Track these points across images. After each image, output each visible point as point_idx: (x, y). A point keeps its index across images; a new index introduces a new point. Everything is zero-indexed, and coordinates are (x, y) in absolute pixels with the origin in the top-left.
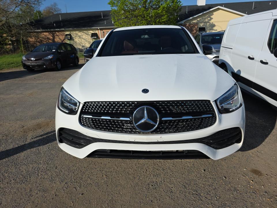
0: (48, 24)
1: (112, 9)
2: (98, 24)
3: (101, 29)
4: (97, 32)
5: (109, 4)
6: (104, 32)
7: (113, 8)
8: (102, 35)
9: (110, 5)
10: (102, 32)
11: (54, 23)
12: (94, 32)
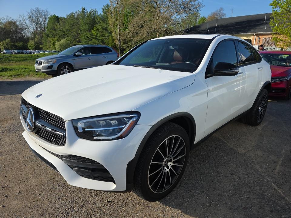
0: (202, 30)
1: (273, 10)
2: (256, 29)
3: (257, 35)
4: (251, 38)
5: (272, 5)
6: (260, 38)
7: (275, 10)
8: (257, 42)
9: (272, 7)
10: (258, 38)
11: (208, 29)
12: (248, 38)
